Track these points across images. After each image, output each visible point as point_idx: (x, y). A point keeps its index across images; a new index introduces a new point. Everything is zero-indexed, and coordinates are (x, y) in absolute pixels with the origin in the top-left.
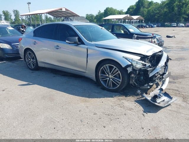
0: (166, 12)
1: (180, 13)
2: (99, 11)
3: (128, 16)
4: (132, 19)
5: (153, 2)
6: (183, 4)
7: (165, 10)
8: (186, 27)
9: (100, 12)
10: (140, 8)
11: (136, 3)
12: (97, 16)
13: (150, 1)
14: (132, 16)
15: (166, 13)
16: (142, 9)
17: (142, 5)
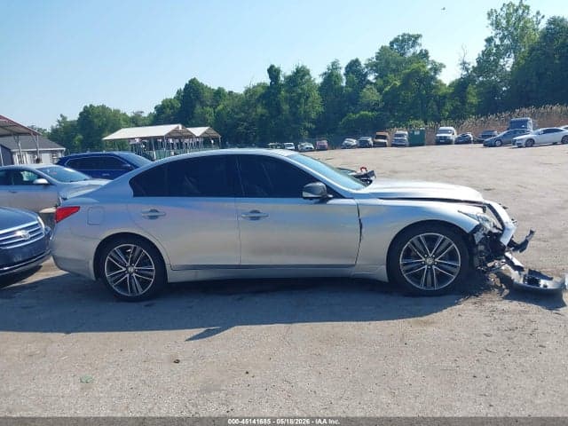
0: (262, 115)
1: (296, 118)
2: (61, 116)
3: (180, 129)
4: (191, 136)
5: (223, 90)
6: (300, 96)
7: (260, 110)
8: (318, 150)
9: (64, 118)
10: (193, 107)
11: (178, 92)
12: (55, 131)
13: (216, 88)
14: (190, 129)
15: (264, 118)
16: (198, 109)
17: (198, 98)
